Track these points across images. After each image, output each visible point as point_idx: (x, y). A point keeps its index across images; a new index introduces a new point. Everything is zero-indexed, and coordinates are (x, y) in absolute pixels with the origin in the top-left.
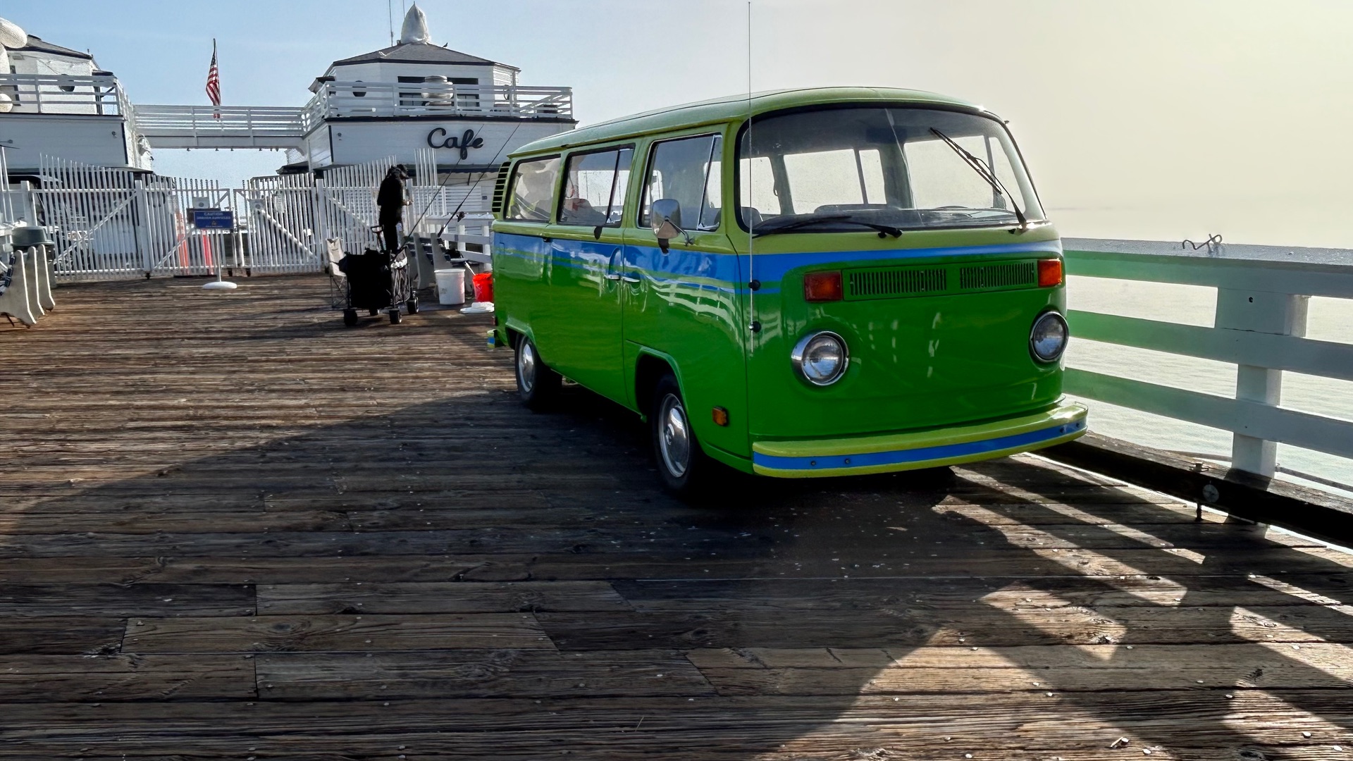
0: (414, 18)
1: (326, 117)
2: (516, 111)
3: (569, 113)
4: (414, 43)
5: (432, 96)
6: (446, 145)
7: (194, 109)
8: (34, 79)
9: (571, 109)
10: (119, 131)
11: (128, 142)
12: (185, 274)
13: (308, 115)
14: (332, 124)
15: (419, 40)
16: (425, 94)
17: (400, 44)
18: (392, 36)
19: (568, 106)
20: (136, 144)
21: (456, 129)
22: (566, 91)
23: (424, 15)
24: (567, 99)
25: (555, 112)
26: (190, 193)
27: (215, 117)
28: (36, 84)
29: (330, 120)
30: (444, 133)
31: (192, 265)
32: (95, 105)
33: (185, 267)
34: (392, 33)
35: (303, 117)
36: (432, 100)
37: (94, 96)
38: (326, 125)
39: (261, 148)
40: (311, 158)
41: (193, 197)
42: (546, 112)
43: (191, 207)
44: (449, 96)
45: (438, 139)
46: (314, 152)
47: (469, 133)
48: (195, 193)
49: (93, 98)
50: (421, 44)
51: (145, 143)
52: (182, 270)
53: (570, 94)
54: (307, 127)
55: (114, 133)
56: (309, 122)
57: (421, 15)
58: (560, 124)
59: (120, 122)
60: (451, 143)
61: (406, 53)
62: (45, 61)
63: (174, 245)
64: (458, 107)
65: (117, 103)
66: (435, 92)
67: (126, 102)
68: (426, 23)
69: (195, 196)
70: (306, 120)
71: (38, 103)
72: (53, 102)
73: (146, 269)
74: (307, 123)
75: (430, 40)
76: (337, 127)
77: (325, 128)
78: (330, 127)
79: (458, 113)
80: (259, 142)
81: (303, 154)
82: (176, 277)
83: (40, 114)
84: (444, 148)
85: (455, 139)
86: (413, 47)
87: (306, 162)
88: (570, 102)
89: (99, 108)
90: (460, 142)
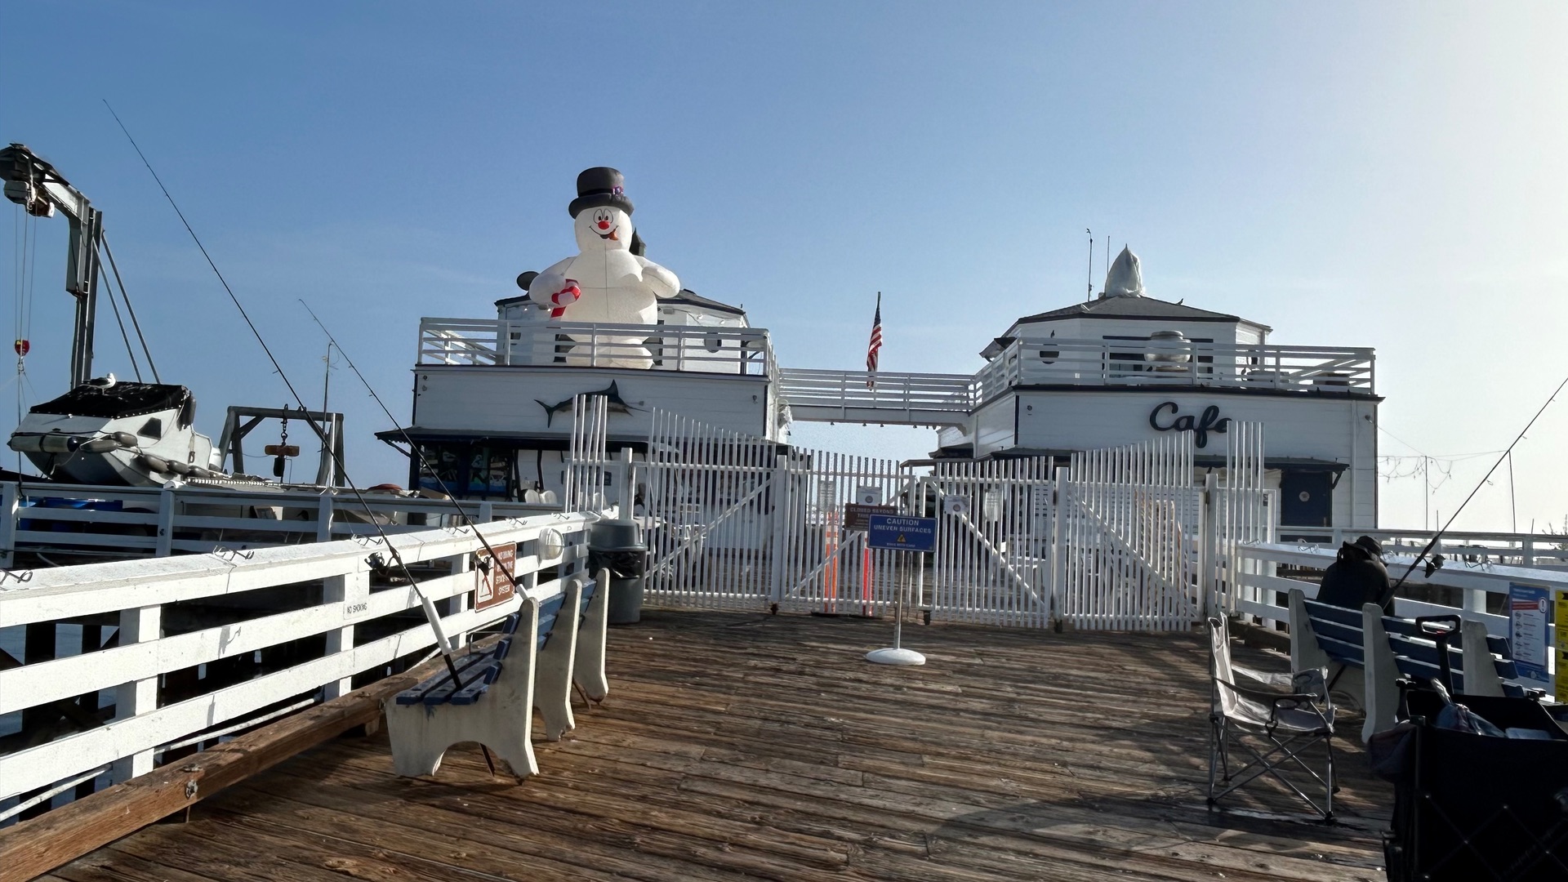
0: (1125, 266)
1: (1014, 384)
2: (1283, 381)
3: (1367, 385)
4: (1123, 296)
5: (1160, 359)
6: (1177, 426)
7: (846, 375)
8: (680, 332)
9: (1371, 380)
10: (760, 395)
11: (770, 409)
12: (829, 612)
13: (980, 384)
14: (1021, 394)
15: (1129, 292)
16: (1151, 356)
17: (1103, 297)
18: (1090, 290)
19: (1367, 375)
20: (777, 413)
21: (1192, 405)
22: (1366, 354)
23: (1138, 261)
24: (1367, 365)
25: (1345, 384)
26: (854, 479)
27: (868, 384)
28: (680, 336)
29: (1020, 388)
30: (1175, 408)
31: (842, 597)
32: (739, 363)
33: (832, 600)
34: (1090, 286)
35: (971, 387)
36: (1160, 364)
37: (740, 352)
38: (1014, 393)
39: (915, 424)
40: (977, 438)
41: (858, 486)
42: (1328, 383)
43: (853, 502)
44: (1184, 358)
45: (1164, 418)
46: (982, 432)
47: (1213, 411)
48: (862, 479)
49: (739, 354)
50: (1132, 296)
51: (788, 412)
52: (826, 604)
53: (1372, 358)
54: (975, 399)
55: (754, 397)
56: (980, 393)
57: (1135, 260)
58: (1354, 402)
59: (765, 384)
60: (1183, 423)
61: (1112, 306)
62: (695, 316)
63: (820, 562)
64: (1198, 375)
65: (764, 361)
66: (1165, 353)
67: (773, 363)
68: (1141, 272)
69: (862, 484)
70: (975, 391)
71: (678, 358)
72: (695, 359)
73: (773, 598)
74: (976, 394)
75: (1145, 291)
76: (1027, 398)
77: (1011, 400)
78: (1017, 398)
79: (1198, 382)
80: (915, 417)
81: (965, 434)
82: (816, 615)
83: (678, 371)
84: (1173, 430)
85: (1190, 419)
86: (1122, 299)
87: (971, 444)
88: (1372, 370)
89: (743, 367)
90: (1197, 423)
